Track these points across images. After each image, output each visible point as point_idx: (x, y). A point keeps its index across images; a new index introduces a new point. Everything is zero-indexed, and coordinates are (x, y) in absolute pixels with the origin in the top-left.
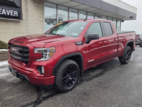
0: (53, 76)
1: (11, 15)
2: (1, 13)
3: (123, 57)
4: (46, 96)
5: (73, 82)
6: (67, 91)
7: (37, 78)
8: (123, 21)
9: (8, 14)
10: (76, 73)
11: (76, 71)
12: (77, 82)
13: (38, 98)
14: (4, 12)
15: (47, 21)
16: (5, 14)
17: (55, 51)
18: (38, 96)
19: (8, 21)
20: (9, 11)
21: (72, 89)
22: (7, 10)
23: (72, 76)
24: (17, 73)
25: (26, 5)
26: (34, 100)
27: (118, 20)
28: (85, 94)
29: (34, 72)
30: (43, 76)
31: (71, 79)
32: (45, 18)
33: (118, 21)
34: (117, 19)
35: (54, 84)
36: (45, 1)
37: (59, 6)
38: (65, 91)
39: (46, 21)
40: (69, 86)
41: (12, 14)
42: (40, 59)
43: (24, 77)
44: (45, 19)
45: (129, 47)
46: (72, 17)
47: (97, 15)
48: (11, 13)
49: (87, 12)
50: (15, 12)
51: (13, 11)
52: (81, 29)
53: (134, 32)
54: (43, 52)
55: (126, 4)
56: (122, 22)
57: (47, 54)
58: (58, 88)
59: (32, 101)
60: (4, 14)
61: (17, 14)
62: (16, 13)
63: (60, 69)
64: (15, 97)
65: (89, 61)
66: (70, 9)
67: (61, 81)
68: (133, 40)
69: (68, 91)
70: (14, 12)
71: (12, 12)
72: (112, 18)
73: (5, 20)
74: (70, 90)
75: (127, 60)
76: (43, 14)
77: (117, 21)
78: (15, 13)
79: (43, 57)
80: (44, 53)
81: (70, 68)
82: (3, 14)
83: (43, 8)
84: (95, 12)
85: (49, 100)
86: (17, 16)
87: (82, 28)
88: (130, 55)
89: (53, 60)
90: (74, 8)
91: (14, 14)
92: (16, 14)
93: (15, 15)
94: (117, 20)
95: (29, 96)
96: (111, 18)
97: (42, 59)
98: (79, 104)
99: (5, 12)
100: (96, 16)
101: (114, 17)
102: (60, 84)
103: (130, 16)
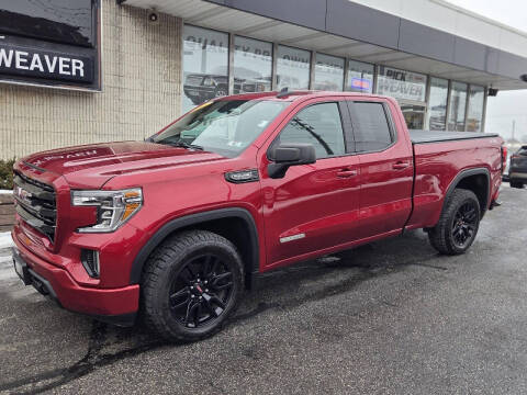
0: (135, 284)
1: (61, 72)
2: (27, 68)
3: (443, 231)
4: (114, 352)
5: (219, 311)
6: (188, 340)
7: (80, 288)
8: (493, 93)
9: (51, 70)
10: (228, 278)
11: (227, 270)
12: (234, 309)
13: (87, 357)
14: (36, 63)
15: (192, 93)
16: (42, 69)
17: (143, 202)
18: (90, 349)
19: (51, 93)
20: (55, 58)
21: (210, 335)
22: (47, 58)
23: (213, 290)
24: (25, 270)
25: (117, 37)
26: (69, 363)
27: (472, 88)
28: (249, 354)
29: (68, 268)
30: (97, 282)
31: (208, 298)
32: (182, 85)
33: (474, 92)
34: (469, 85)
35: (138, 312)
36: (185, 24)
37: (238, 41)
38: (180, 338)
39: (187, 93)
40: (198, 324)
41: (64, 69)
42: (91, 226)
43: (43, 285)
44: (185, 87)
45: (470, 194)
46: (287, 79)
47: (386, 69)
48: (61, 66)
49: (345, 59)
50: (74, 61)
51: (69, 60)
52: (260, 125)
53: (496, 136)
54: (102, 204)
55: (502, 27)
56: (490, 94)
57: (112, 211)
58: (153, 325)
59: (61, 366)
60: (37, 69)
61: (80, 68)
62: (78, 67)
63: (162, 264)
64: (14, 349)
65: (283, 240)
66: (280, 47)
67: (164, 305)
68: (486, 165)
69: (196, 341)
70: (70, 64)
71: (64, 63)
72: (449, 81)
73: (42, 88)
74: (201, 338)
75: (461, 239)
76: (179, 67)
77: (469, 92)
78: (74, 68)
79: (99, 221)
80: (103, 207)
81: (205, 261)
82: (32, 68)
83: (179, 46)
84: (380, 58)
85: (119, 365)
86: (82, 74)
87: (264, 124)
88: (474, 222)
89: (135, 233)
90: (298, 44)
91: (70, 70)
92: (78, 71)
93: (74, 73)
94: (468, 87)
95: (60, 349)
96: (446, 82)
97: (96, 227)
98: (212, 384)
99: (39, 62)
100: (382, 74)
101: (454, 76)
102: (161, 314)
103: (522, 74)
